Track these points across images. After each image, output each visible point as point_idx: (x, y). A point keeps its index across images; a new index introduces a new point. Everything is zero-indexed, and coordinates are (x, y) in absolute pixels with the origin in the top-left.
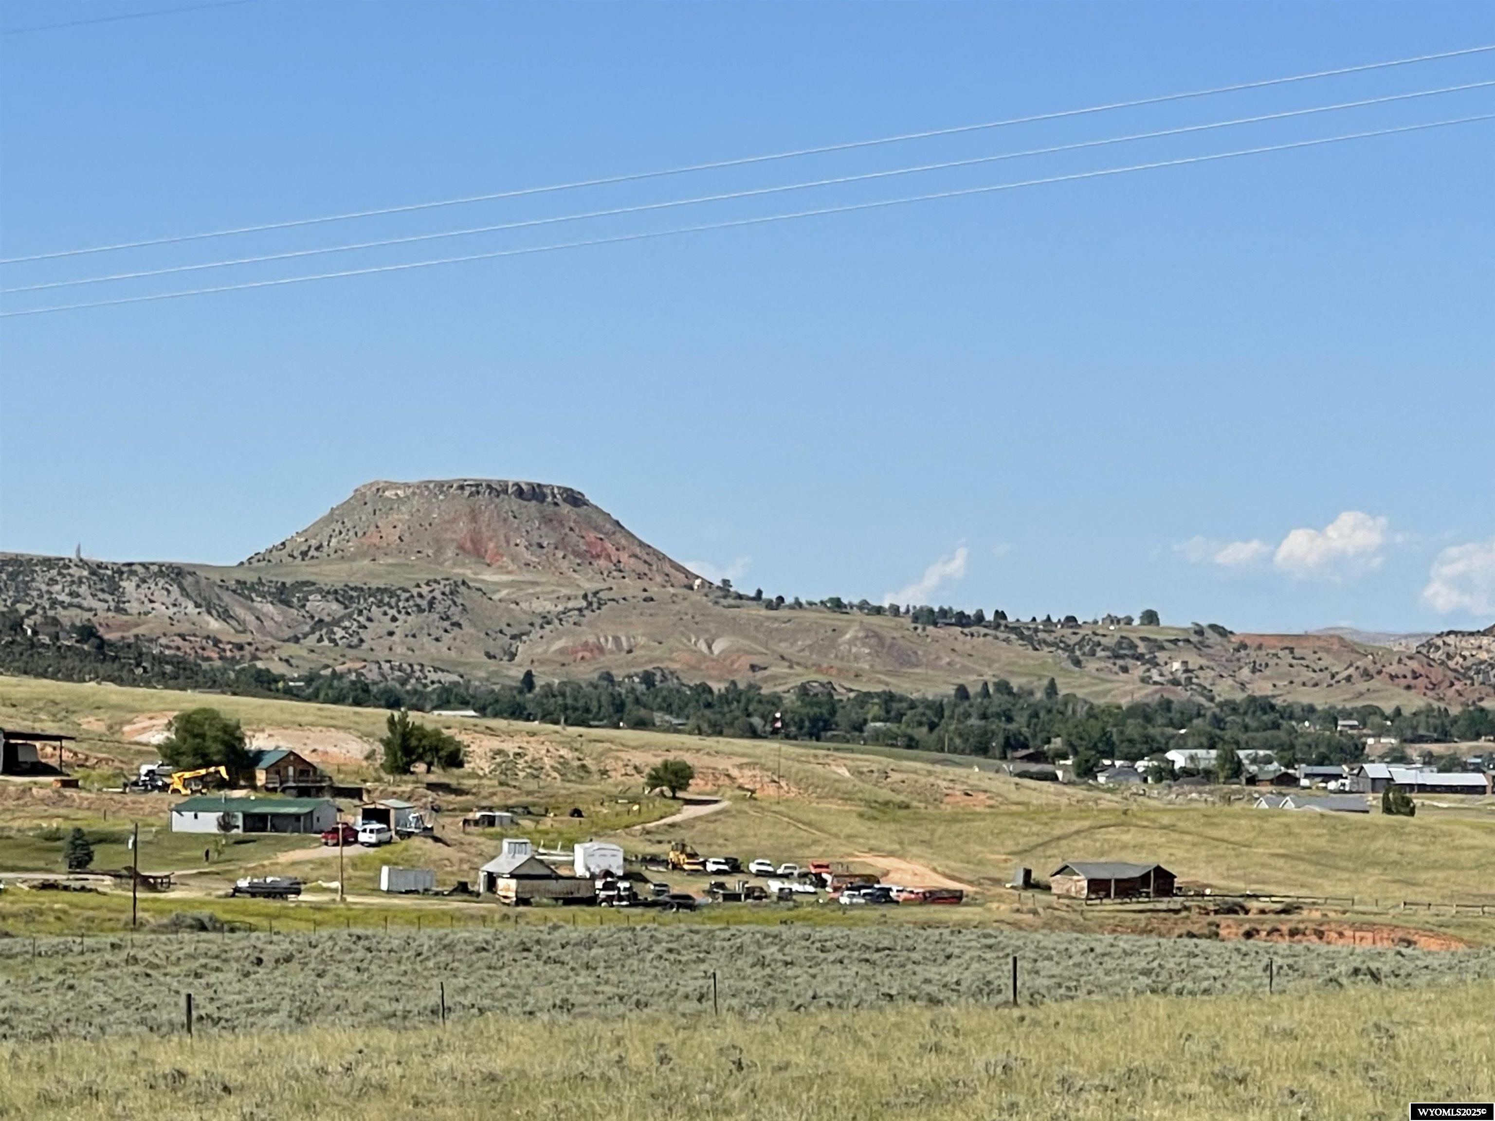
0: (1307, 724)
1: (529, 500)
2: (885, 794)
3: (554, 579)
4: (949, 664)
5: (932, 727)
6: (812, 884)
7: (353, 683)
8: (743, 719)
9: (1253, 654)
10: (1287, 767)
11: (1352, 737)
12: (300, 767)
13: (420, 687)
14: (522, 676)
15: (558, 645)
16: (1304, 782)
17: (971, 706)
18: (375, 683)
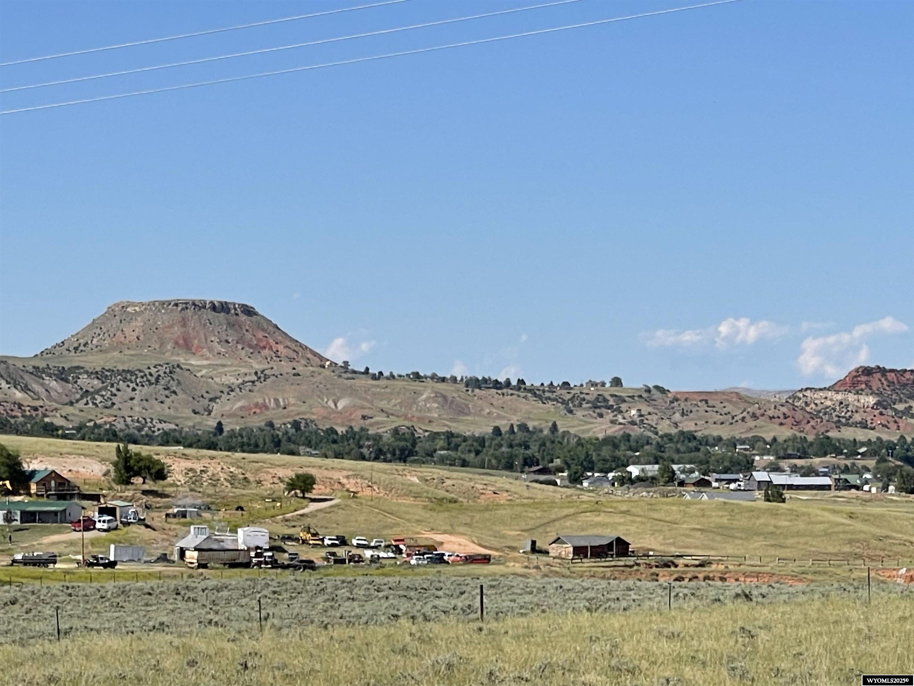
0: (717, 448)
1: (219, 312)
2: (442, 493)
3: (236, 362)
4: (488, 413)
5: (477, 453)
6: (393, 552)
7: (106, 430)
8: (356, 449)
9: (683, 405)
10: (704, 475)
11: (746, 456)
12: (60, 481)
13: (150, 433)
14: (215, 425)
15: (239, 404)
16: (715, 484)
17: (502, 440)
18: (121, 430)
